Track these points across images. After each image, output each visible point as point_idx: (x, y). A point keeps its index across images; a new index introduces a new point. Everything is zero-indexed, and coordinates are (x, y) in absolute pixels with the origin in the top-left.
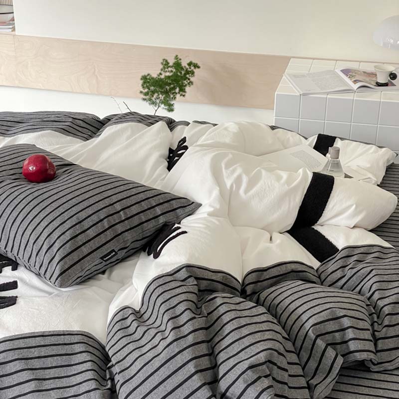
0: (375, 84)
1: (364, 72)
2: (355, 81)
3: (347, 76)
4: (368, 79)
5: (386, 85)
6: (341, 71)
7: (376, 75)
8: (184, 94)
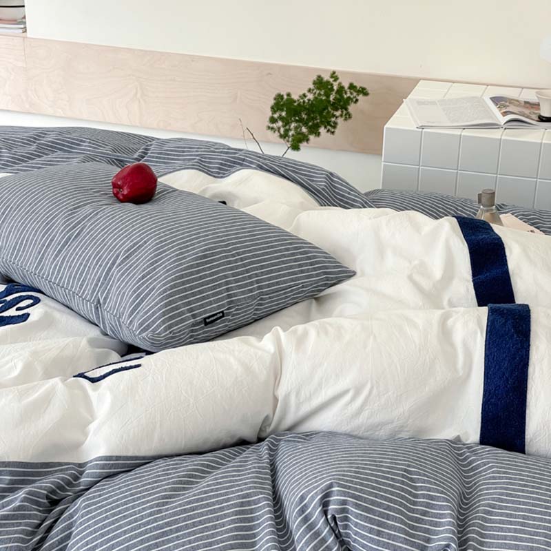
0: (537, 119)
2: (505, 112)
3: (497, 105)
6: (490, 98)
7: (539, 106)
8: (333, 130)
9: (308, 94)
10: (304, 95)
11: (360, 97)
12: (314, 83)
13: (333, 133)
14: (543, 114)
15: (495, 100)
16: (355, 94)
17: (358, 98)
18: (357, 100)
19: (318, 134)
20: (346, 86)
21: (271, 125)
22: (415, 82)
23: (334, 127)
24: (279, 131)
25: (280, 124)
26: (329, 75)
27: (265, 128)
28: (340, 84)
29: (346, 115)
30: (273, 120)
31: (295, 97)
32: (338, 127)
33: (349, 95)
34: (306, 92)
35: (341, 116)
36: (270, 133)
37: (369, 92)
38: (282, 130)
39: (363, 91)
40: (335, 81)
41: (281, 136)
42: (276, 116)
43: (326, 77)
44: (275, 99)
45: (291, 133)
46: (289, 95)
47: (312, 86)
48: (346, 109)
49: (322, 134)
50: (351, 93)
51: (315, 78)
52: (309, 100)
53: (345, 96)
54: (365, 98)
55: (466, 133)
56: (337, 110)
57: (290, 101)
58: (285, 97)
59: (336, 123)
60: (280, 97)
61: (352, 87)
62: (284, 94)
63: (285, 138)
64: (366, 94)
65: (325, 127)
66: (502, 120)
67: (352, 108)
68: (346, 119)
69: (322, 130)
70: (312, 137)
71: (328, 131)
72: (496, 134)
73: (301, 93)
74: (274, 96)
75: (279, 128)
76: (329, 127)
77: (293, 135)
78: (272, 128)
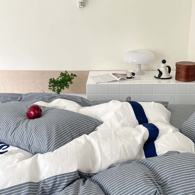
0: (126, 78)
1: (121, 74)
2: (118, 77)
3: (115, 75)
4: (123, 76)
5: (131, 78)
6: (112, 74)
7: (127, 75)
8: (68, 87)
9: (59, 78)
10: (58, 78)
11: (75, 77)
12: (60, 74)
13: (68, 88)
14: (128, 77)
15: (114, 74)
16: (73, 76)
17: (74, 77)
18: (74, 78)
19: (64, 89)
20: (70, 74)
21: (50, 88)
22: (88, 72)
23: (68, 86)
24: (52, 89)
25: (52, 87)
26: (65, 72)
27: (48, 89)
28: (68, 74)
29: (71, 82)
30: (50, 86)
31: (56, 79)
32: (69, 86)
33: (71, 77)
34: (58, 77)
35: (70, 83)
36: (49, 90)
37: (77, 75)
38: (53, 89)
39: (75, 75)
40: (67, 73)
41: (53, 91)
42: (51, 85)
43: (64, 73)
44: (50, 80)
45: (56, 90)
46: (53, 78)
47: (60, 75)
48: (71, 81)
49: (65, 89)
50: (72, 76)
51: (60, 73)
52: (60, 79)
53: (70, 77)
54: (76, 77)
55: (110, 83)
56: (68, 81)
57: (54, 80)
58: (53, 79)
59: (69, 85)
60: (51, 79)
61: (72, 74)
62: (52, 78)
63: (54, 91)
64: (76, 76)
65: (66, 87)
66: (118, 79)
67: (72, 80)
68: (71, 84)
69: (65, 88)
70: (62, 90)
71: (67, 88)
72: (118, 83)
73: (57, 78)
74: (49, 79)
75: (52, 88)
76: (67, 87)
77: (57, 90)
78: (50, 89)
